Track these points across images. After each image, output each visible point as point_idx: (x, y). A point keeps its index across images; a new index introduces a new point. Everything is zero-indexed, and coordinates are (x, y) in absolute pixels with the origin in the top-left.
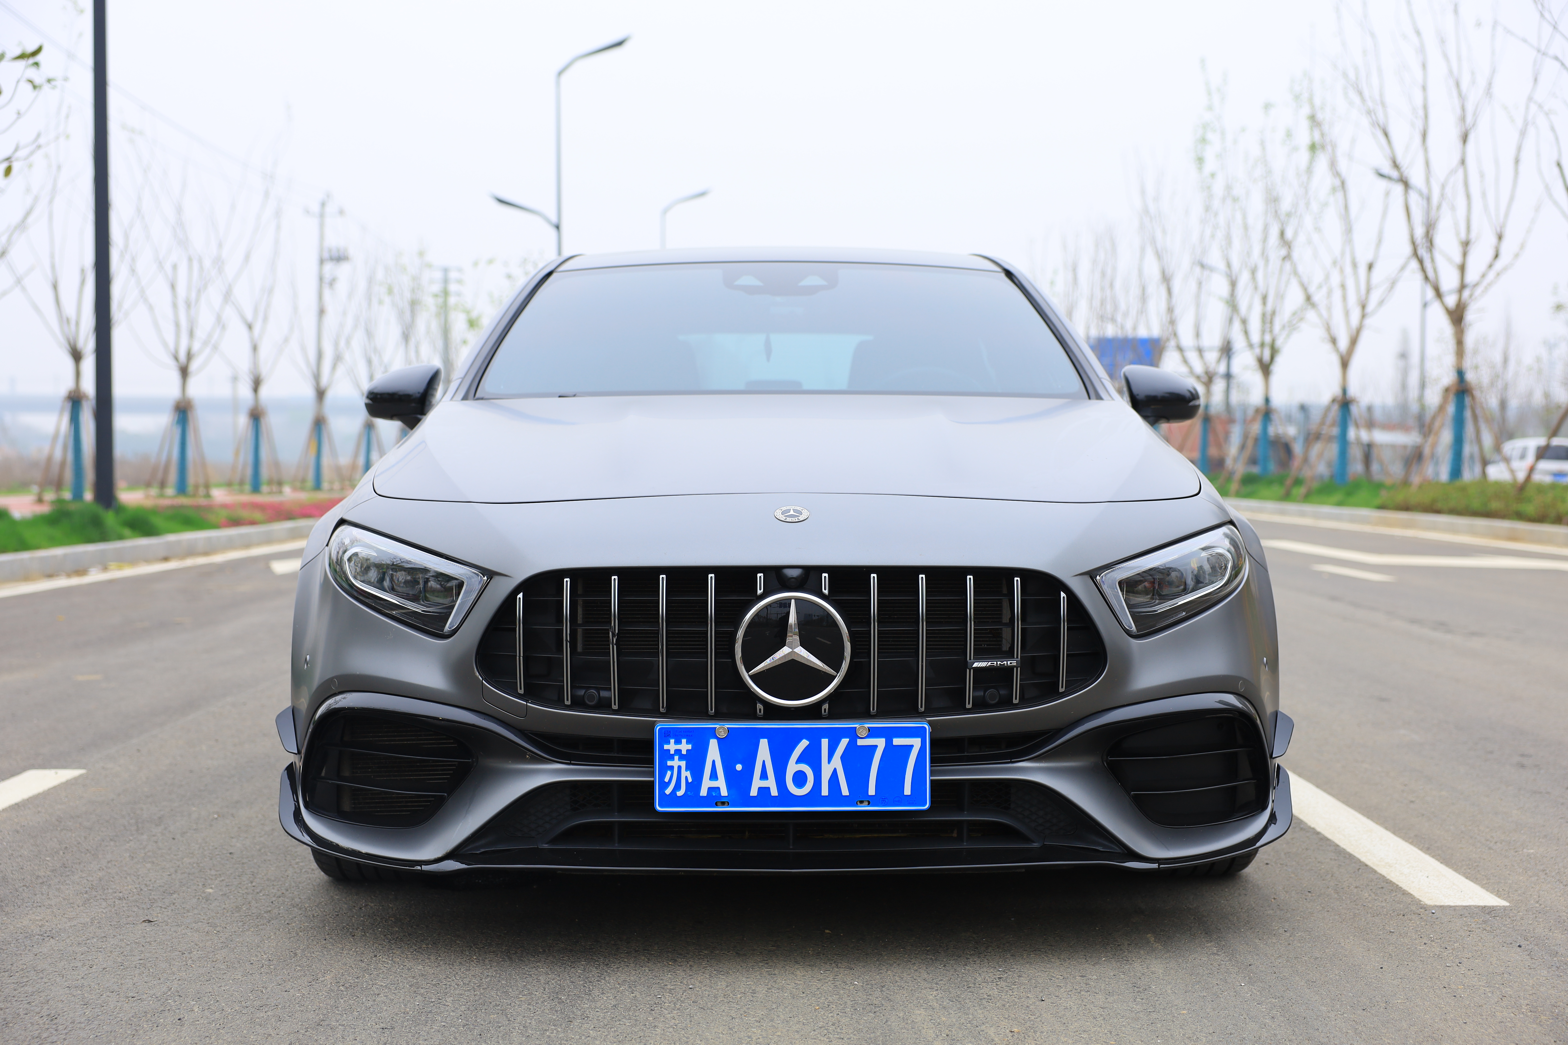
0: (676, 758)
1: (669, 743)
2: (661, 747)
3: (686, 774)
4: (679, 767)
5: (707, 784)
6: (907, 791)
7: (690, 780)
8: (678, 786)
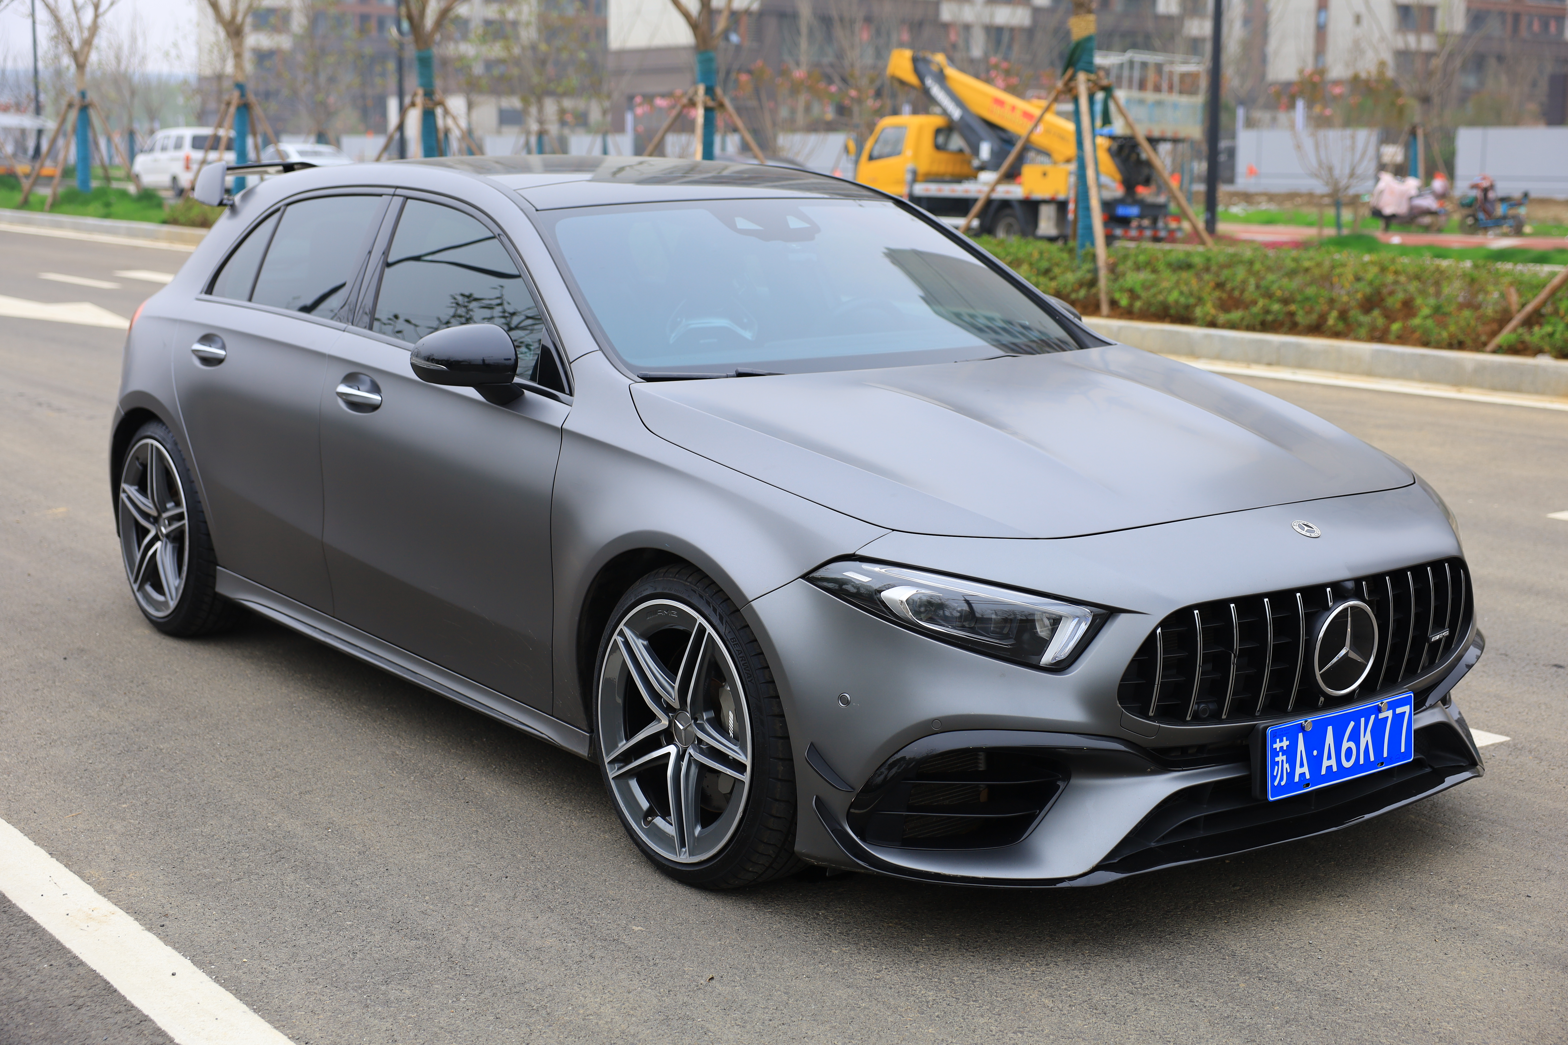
0: (1280, 753)
1: (1276, 743)
2: (1272, 746)
3: (1286, 766)
4: (1282, 761)
5: (1298, 771)
6: (1403, 750)
7: (1289, 771)
8: (1281, 779)
